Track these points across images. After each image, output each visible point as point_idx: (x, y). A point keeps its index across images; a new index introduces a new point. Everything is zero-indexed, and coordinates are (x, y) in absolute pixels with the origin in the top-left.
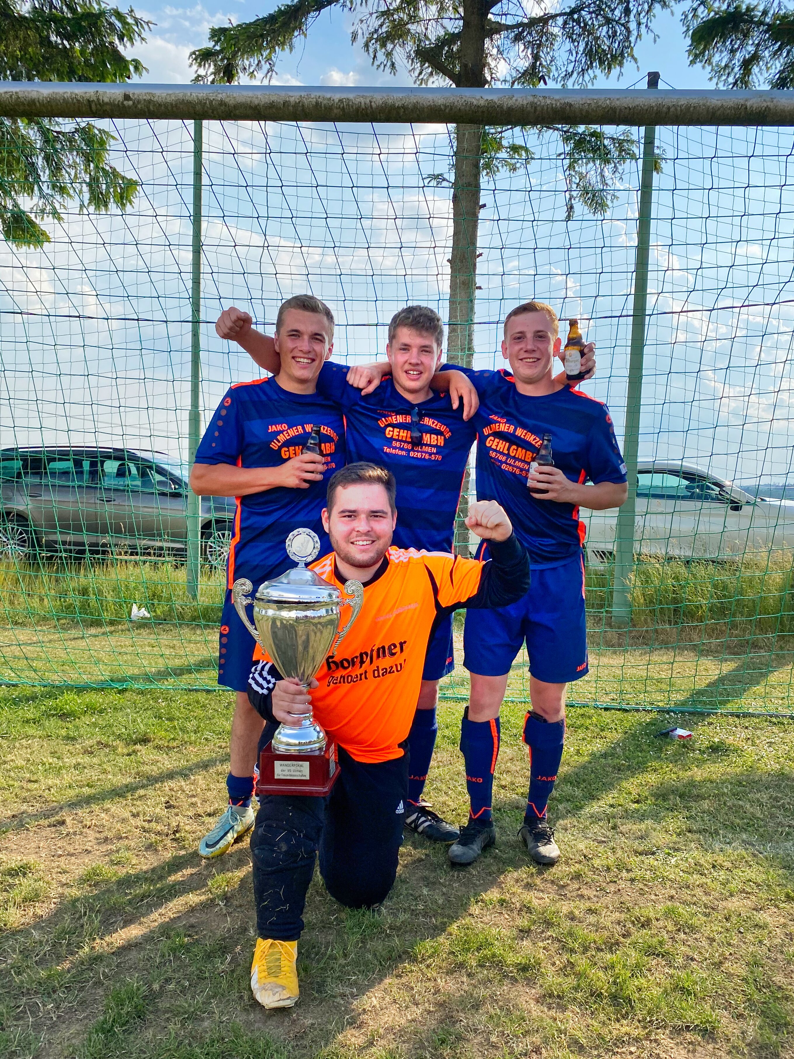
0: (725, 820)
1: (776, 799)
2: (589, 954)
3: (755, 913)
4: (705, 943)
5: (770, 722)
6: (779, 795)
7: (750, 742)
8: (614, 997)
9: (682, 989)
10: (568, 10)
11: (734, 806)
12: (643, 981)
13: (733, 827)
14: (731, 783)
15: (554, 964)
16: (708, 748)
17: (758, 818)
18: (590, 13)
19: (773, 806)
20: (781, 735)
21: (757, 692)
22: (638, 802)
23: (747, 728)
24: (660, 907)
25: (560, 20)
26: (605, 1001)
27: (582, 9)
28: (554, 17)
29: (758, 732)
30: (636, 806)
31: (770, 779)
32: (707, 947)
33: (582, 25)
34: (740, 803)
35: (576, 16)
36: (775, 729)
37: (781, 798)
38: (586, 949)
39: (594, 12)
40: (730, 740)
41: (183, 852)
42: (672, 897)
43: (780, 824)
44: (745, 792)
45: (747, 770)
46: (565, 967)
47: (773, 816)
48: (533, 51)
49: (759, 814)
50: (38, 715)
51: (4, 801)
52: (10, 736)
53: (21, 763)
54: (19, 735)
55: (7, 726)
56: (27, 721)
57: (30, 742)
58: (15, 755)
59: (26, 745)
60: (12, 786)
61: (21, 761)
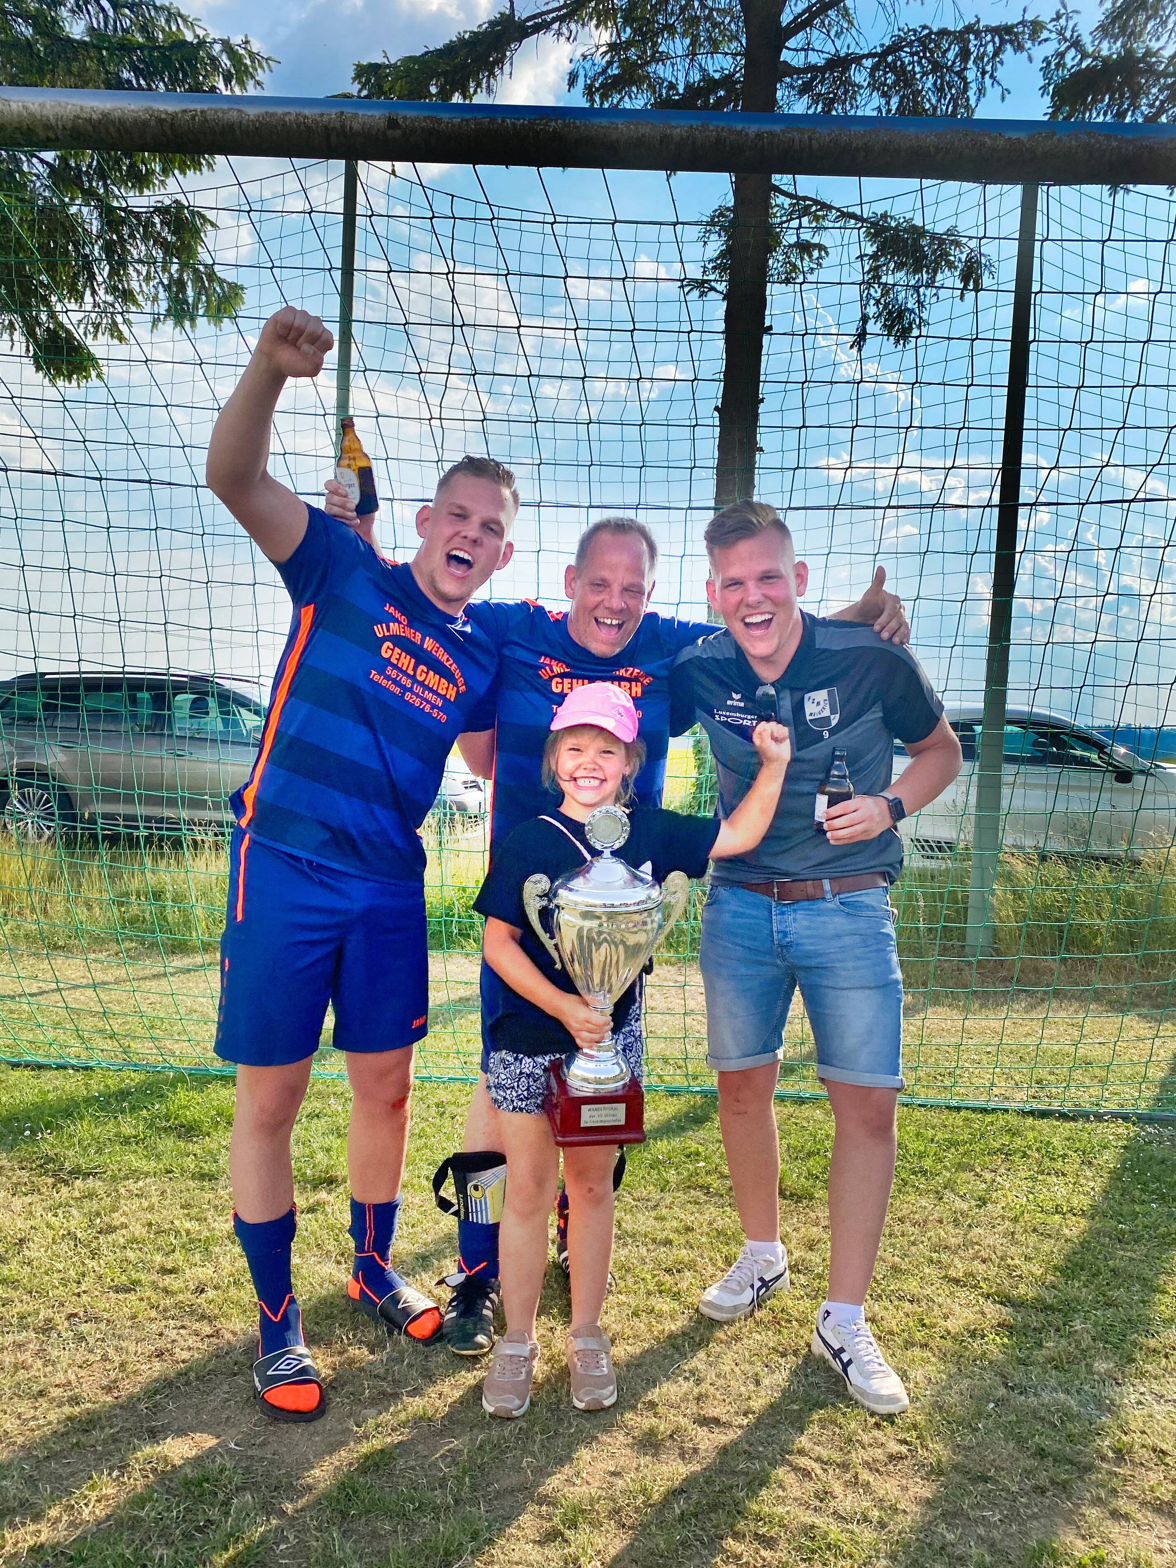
10: (879, 50)
18: (912, 54)
25: (868, 63)
27: (901, 49)
28: (859, 58)
33: (899, 71)
35: (890, 59)
39: (917, 53)
50: (141, 1128)
51: (134, 1317)
52: (105, 1172)
53: (138, 1230)
54: (120, 1170)
55: (96, 1153)
56: (126, 1141)
57: (141, 1183)
58: (125, 1214)
59: (136, 1192)
60: (138, 1282)
61: (139, 1227)
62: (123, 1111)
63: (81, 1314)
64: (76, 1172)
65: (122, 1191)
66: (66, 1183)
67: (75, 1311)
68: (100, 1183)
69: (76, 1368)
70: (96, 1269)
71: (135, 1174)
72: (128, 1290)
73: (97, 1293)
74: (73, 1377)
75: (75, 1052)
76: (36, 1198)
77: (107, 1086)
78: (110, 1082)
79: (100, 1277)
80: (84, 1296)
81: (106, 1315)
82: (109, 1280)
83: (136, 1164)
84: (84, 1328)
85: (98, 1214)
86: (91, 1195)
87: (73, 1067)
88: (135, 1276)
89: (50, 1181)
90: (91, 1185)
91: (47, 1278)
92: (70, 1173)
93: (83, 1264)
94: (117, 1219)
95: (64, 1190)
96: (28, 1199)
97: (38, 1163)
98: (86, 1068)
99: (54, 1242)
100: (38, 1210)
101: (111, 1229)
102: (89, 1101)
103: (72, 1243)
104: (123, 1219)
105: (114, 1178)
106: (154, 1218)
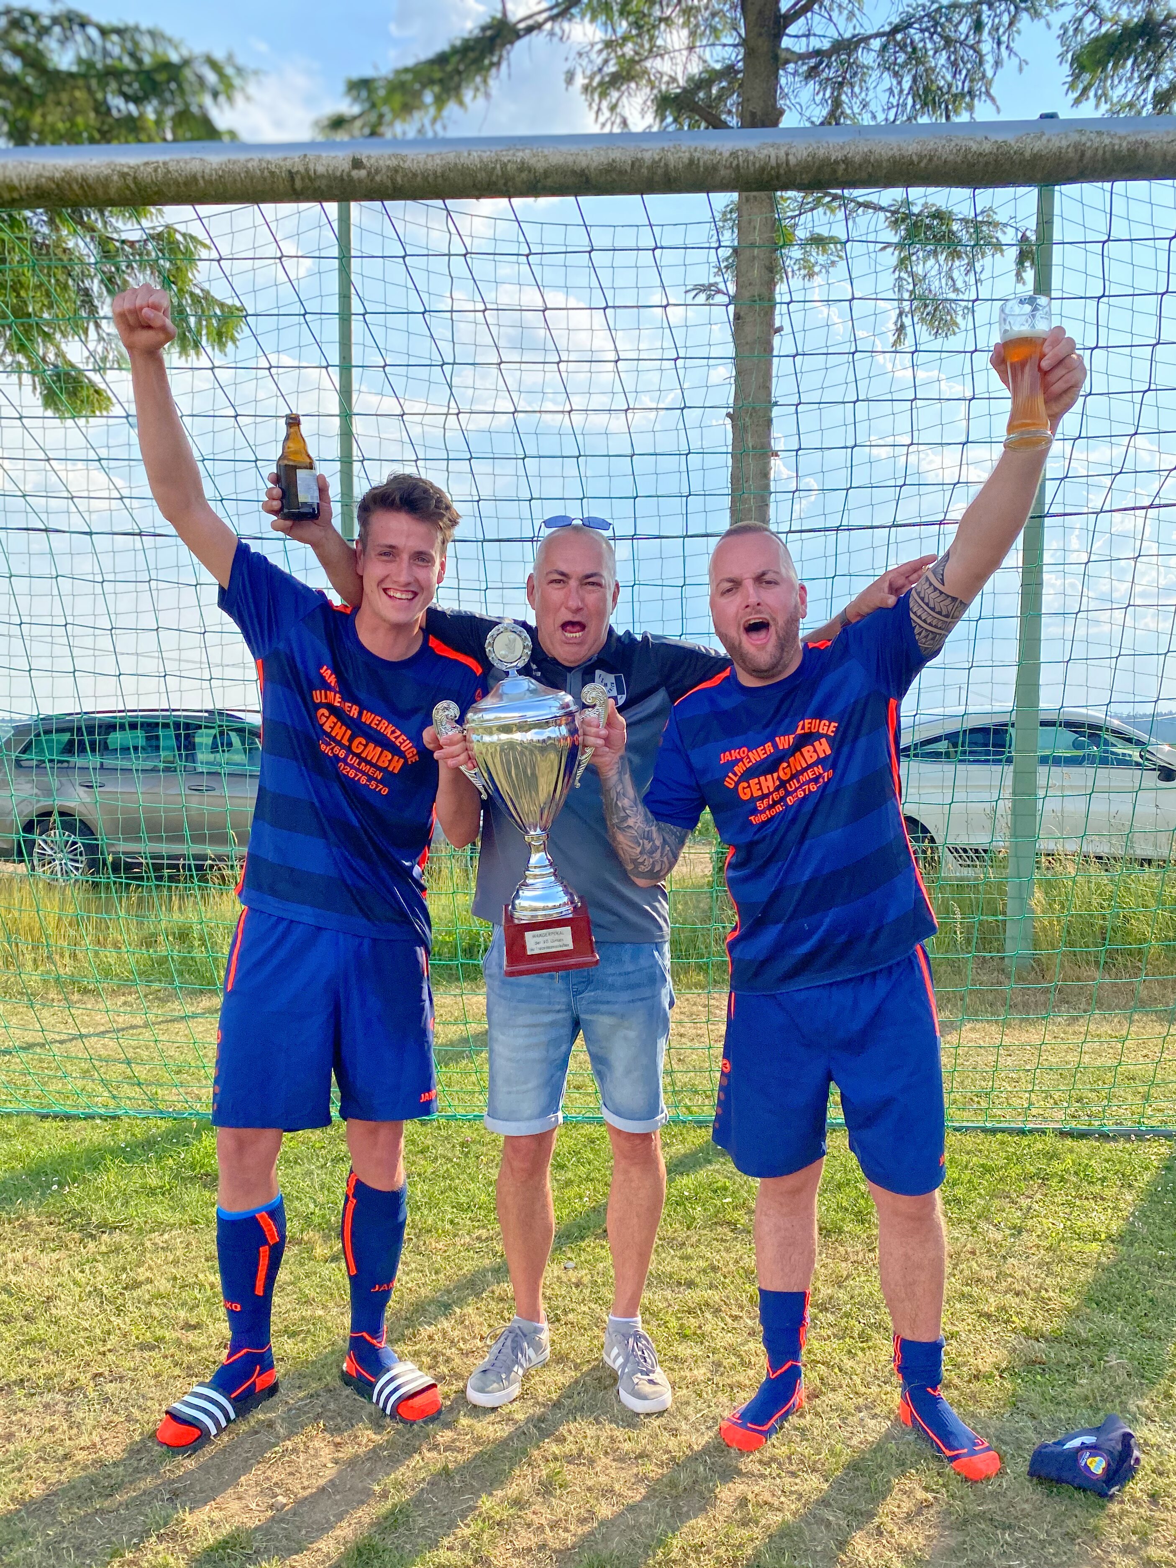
10: (887, 28)
18: (922, 31)
25: (876, 44)
27: (910, 25)
28: (866, 39)
33: (909, 49)
35: (899, 37)
39: (927, 29)
48: (832, 93)
50: (167, 1178)
51: (156, 1376)
52: (131, 1225)
53: (163, 1285)
54: (146, 1222)
55: (122, 1205)
56: (152, 1192)
57: (166, 1236)
58: (150, 1268)
59: (161, 1245)
60: (161, 1339)
61: (164, 1281)
62: (148, 1161)
63: (107, 1373)
64: (103, 1226)
65: (148, 1244)
66: (93, 1237)
67: (101, 1370)
68: (127, 1237)
69: (100, 1430)
70: (122, 1326)
71: (160, 1227)
72: (152, 1348)
73: (122, 1351)
74: (97, 1440)
75: (102, 1100)
76: (63, 1253)
77: (133, 1135)
78: (137, 1131)
79: (125, 1336)
80: (109, 1356)
81: (131, 1374)
82: (133, 1338)
83: (162, 1217)
84: (110, 1388)
85: (124, 1269)
86: (117, 1249)
87: (101, 1117)
88: (159, 1333)
89: (77, 1236)
90: (118, 1240)
91: (73, 1336)
92: (97, 1227)
93: (110, 1321)
94: (142, 1273)
95: (91, 1245)
96: (55, 1256)
97: (66, 1217)
98: (113, 1118)
99: (81, 1300)
100: (66, 1267)
101: (137, 1285)
102: (114, 1152)
103: (98, 1301)
104: (148, 1274)
105: (140, 1229)
106: (179, 1272)
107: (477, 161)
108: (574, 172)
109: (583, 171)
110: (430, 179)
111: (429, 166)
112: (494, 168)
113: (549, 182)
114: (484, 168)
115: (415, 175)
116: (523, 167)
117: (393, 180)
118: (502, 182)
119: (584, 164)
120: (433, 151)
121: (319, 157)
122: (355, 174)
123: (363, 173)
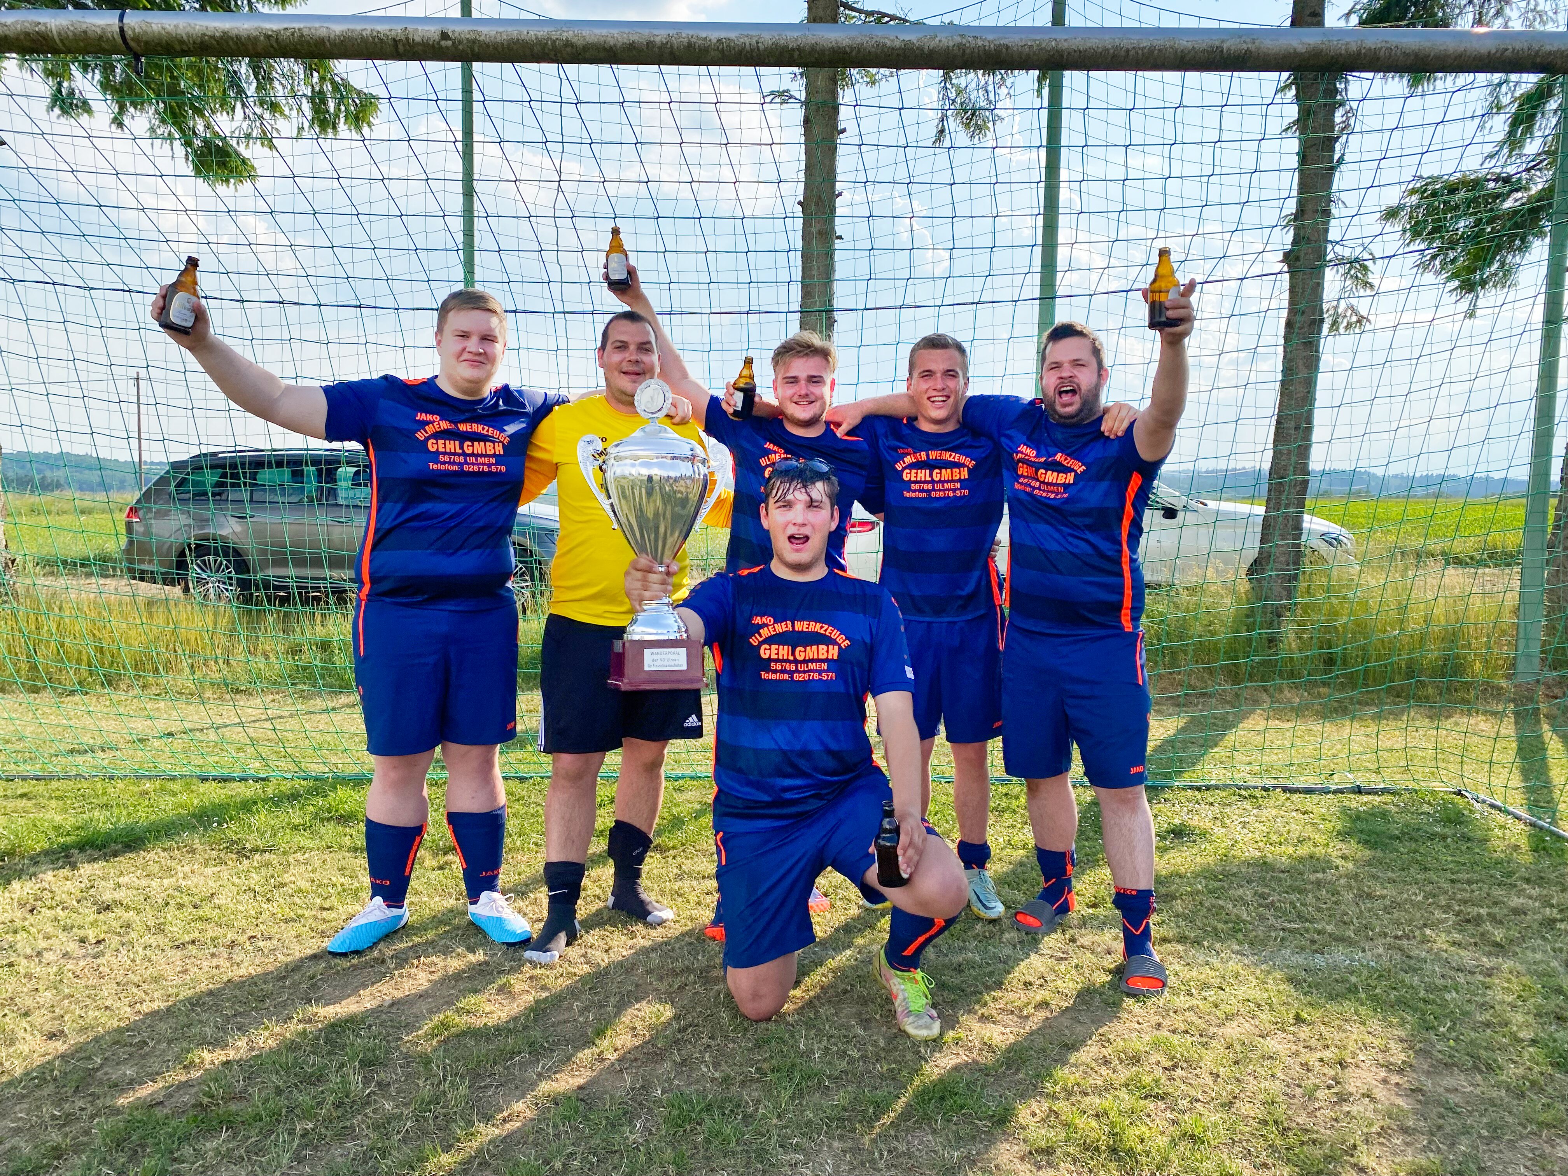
0: (1205, 925)
1: (1263, 896)
2: (1073, 1099)
3: (1261, 1040)
4: (1209, 1080)
5: (1240, 795)
6: (1267, 891)
7: (1218, 823)
8: (1114, 1150)
9: (1192, 1136)
11: (1214, 907)
12: (1144, 1129)
13: (1216, 935)
14: (1205, 878)
15: (1034, 1114)
16: (1168, 832)
17: (1244, 922)
19: (1261, 905)
20: (1255, 811)
21: (1217, 756)
22: (1094, 906)
23: (1211, 804)
24: (1147, 1038)
26: (1104, 1156)
29: (1227, 810)
30: (1091, 911)
31: (1251, 870)
32: (1211, 1083)
34: (1220, 902)
36: (1247, 805)
37: (1269, 895)
38: (1070, 1093)
40: (1195, 822)
41: (545, 994)
42: (1159, 1025)
43: (1272, 927)
44: (1223, 887)
45: (1221, 860)
46: (1048, 1117)
47: (1262, 918)
49: (1245, 916)
50: (307, 818)
52: (278, 849)
53: (304, 885)
54: (290, 847)
55: (271, 836)
56: (296, 828)
57: (307, 855)
58: (293, 875)
59: (302, 861)
61: (304, 882)
62: (292, 807)
63: (259, 936)
64: (255, 850)
65: (291, 860)
66: (248, 858)
67: (255, 934)
68: (275, 857)
70: (271, 909)
72: (294, 921)
73: (271, 923)
75: (255, 767)
76: (223, 867)
77: (280, 790)
78: (283, 788)
79: (273, 915)
80: (261, 926)
81: (278, 936)
82: (280, 915)
83: (303, 843)
84: (261, 944)
85: (273, 877)
86: (267, 864)
87: (253, 779)
88: (300, 912)
89: (234, 856)
90: (267, 858)
92: (251, 851)
93: (261, 907)
94: (287, 878)
95: (246, 862)
96: (218, 869)
97: (225, 845)
98: (263, 779)
99: (238, 893)
100: (225, 875)
101: (283, 885)
102: (264, 801)
103: (252, 895)
104: (293, 878)
105: (285, 853)
106: (316, 876)
107: (534, 38)
108: (605, 49)
109: (611, 48)
110: (500, 49)
111: (498, 40)
112: (546, 44)
113: (587, 55)
114: (539, 41)
115: (488, 46)
116: (568, 44)
117: (472, 50)
118: (553, 53)
119: (612, 43)
120: (501, 29)
121: (417, 30)
122: (443, 43)
123: (450, 43)
